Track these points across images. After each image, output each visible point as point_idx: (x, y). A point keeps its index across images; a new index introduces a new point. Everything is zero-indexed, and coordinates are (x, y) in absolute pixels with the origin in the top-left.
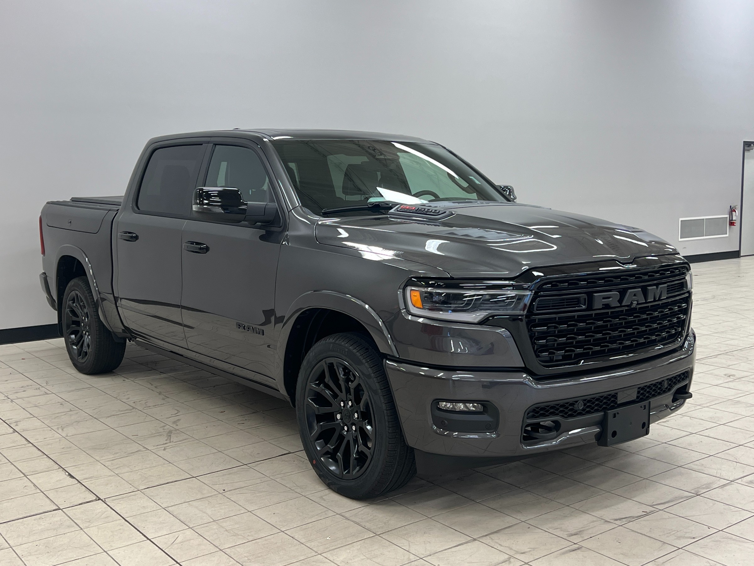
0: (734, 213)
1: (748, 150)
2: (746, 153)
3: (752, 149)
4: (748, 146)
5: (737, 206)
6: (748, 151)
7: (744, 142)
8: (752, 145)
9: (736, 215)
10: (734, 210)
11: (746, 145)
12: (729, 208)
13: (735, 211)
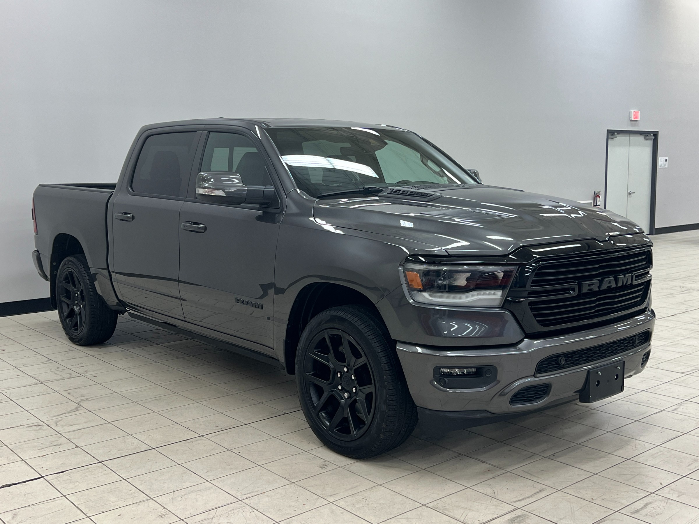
0: (598, 198)
1: (612, 138)
2: (609, 141)
3: (616, 137)
4: (612, 134)
5: (600, 191)
6: (612, 140)
7: (607, 130)
8: (616, 133)
9: (600, 201)
10: (598, 195)
11: (610, 133)
12: (594, 193)
13: (599, 197)
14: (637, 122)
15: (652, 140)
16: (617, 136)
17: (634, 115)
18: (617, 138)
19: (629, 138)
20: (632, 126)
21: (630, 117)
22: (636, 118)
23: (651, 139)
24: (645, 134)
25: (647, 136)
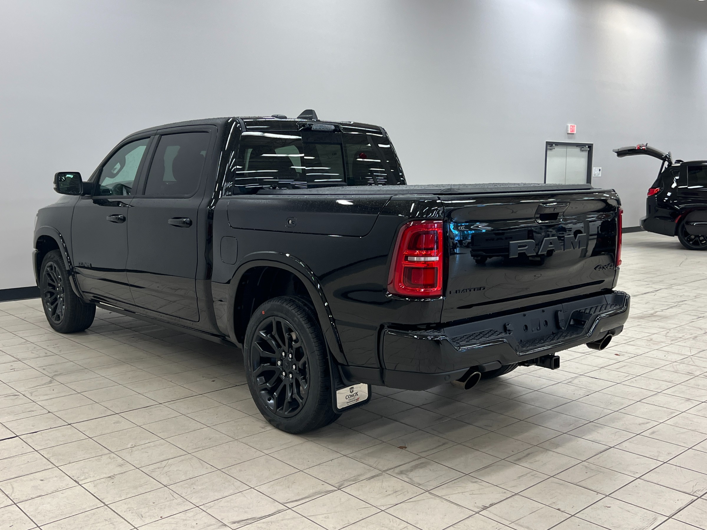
1: (551, 149)
2: (548, 152)
3: (554, 149)
4: (551, 145)
6: (551, 151)
7: (547, 142)
8: (554, 145)
11: (549, 145)
14: (574, 135)
15: (588, 151)
16: (556, 147)
17: (571, 129)
18: (556, 149)
19: (566, 149)
20: (569, 138)
21: (567, 131)
22: (573, 131)
23: (586, 151)
24: (581, 146)
25: (583, 148)
